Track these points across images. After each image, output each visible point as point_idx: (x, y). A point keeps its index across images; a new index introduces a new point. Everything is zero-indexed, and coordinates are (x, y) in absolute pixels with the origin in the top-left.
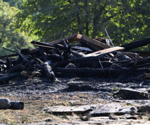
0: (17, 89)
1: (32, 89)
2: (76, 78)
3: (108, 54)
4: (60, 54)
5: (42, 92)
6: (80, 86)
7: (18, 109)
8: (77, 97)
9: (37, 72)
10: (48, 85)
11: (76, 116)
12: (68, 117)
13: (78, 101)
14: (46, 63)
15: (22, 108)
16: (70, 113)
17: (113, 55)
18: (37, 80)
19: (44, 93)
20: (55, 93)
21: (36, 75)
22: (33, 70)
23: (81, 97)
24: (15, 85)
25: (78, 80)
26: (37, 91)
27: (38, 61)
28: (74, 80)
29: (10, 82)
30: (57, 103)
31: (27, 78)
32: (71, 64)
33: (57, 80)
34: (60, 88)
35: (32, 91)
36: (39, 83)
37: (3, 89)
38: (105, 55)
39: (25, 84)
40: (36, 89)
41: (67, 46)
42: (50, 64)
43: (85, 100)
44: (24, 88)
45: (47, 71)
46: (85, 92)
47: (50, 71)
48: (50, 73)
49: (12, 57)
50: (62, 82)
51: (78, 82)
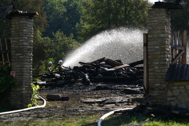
0: (69, 89)
1: (77, 89)
2: (102, 83)
3: (121, 69)
4: (94, 69)
5: (82, 90)
6: (103, 87)
7: (66, 101)
8: (100, 93)
9: (80, 80)
10: (85, 87)
11: (97, 104)
12: (93, 105)
13: (100, 95)
14: (86, 74)
15: (68, 100)
16: (94, 103)
17: (124, 69)
18: (80, 84)
19: (83, 91)
20: (89, 91)
21: (80, 81)
22: (78, 78)
23: (102, 94)
24: (67, 87)
25: (103, 84)
26: (79, 90)
27: (82, 73)
28: (101, 84)
29: (65, 85)
30: (88, 97)
31: (74, 83)
32: (99, 75)
33: (91, 84)
34: (92, 88)
35: (76, 90)
36: (81, 86)
37: (61, 89)
38: (119, 69)
39: (73, 86)
40: (79, 89)
41: (98, 64)
42: (88, 75)
43: (104, 95)
44: (72, 89)
45: (86, 79)
46: (105, 91)
47: (88, 79)
48: (88, 80)
49: (68, 71)
50: (94, 85)
51: (103, 85)
